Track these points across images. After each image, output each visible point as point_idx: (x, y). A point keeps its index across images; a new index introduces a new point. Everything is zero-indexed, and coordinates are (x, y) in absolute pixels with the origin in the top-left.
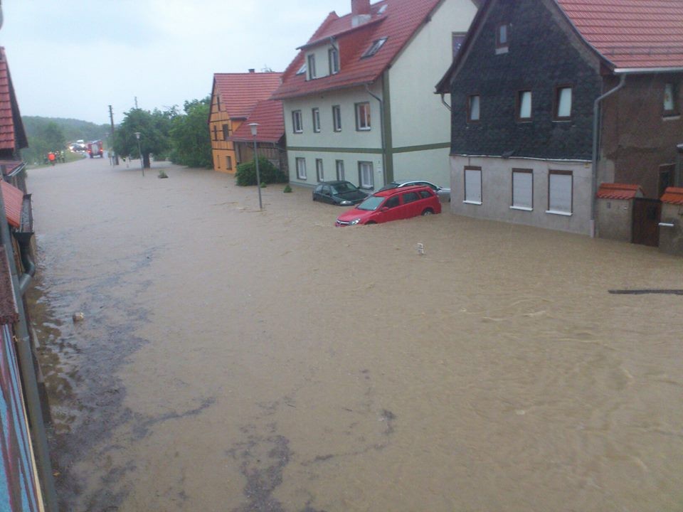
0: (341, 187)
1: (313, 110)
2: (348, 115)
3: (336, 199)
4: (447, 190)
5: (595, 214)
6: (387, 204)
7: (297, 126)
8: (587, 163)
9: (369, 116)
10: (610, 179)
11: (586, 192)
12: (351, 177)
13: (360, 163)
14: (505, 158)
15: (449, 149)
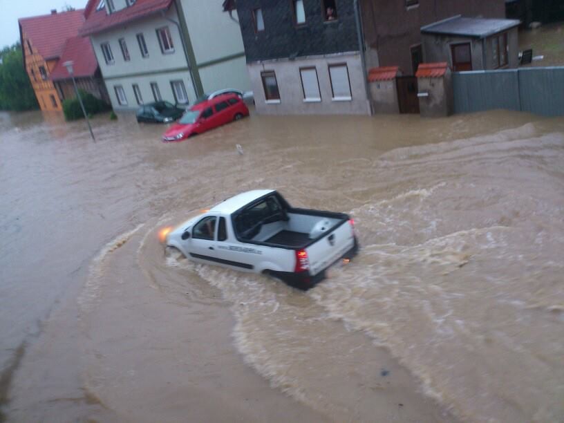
0: (161, 107)
1: (120, 41)
2: (152, 42)
3: (159, 118)
4: (248, 94)
5: (369, 95)
6: (204, 115)
7: (108, 57)
8: (356, 54)
9: (170, 40)
10: (376, 64)
11: (358, 77)
12: (167, 97)
13: (172, 83)
14: (292, 60)
15: (244, 59)
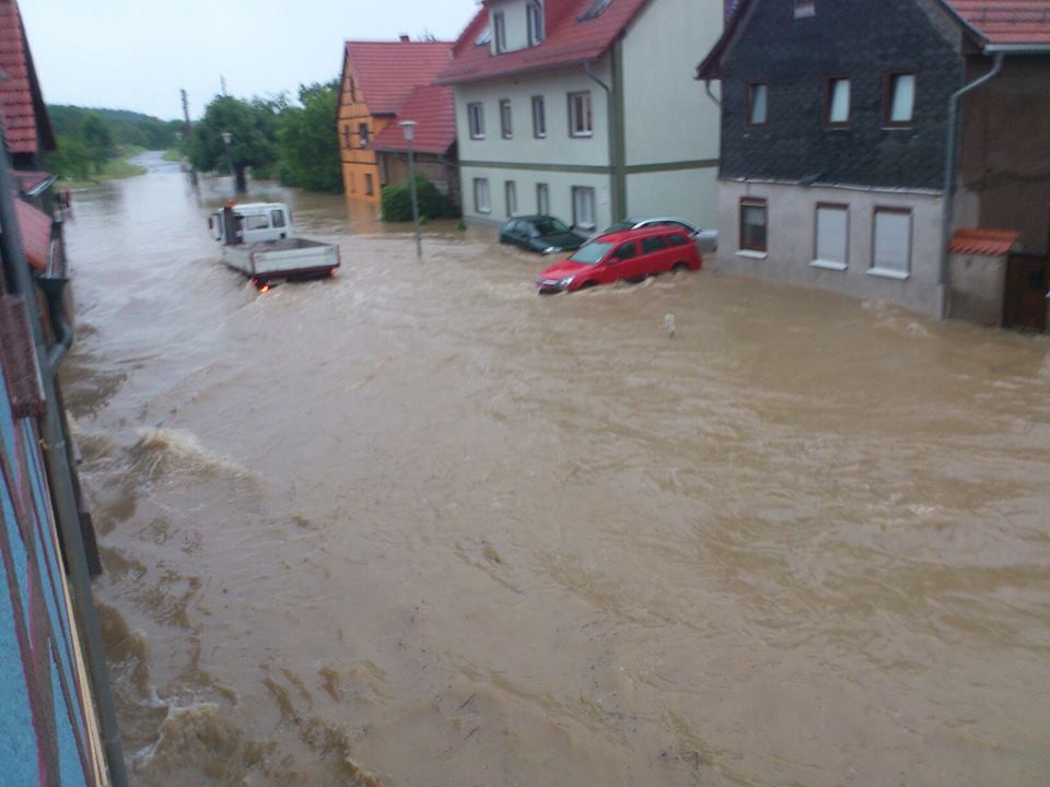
0: (545, 226)
1: (502, 103)
2: (557, 112)
3: (538, 244)
4: (708, 234)
5: (946, 276)
6: (617, 254)
7: (476, 128)
8: (937, 196)
9: (589, 114)
10: (972, 223)
11: (931, 241)
12: (561, 211)
13: (575, 189)
14: (806, 185)
15: (714, 171)
